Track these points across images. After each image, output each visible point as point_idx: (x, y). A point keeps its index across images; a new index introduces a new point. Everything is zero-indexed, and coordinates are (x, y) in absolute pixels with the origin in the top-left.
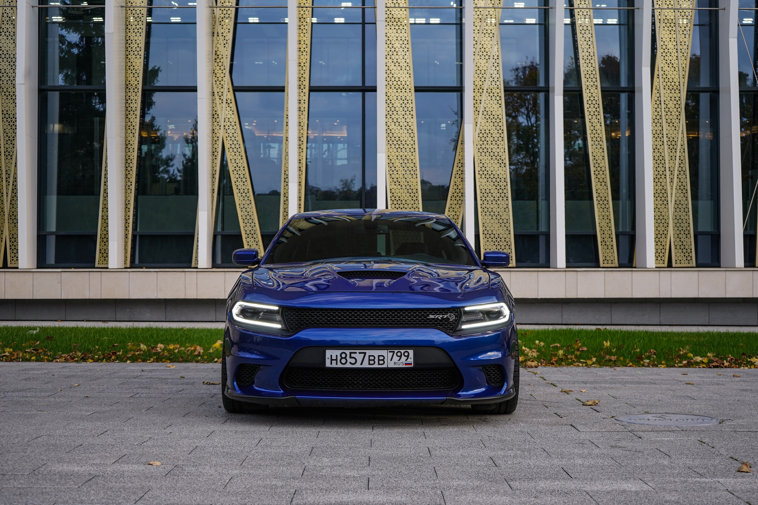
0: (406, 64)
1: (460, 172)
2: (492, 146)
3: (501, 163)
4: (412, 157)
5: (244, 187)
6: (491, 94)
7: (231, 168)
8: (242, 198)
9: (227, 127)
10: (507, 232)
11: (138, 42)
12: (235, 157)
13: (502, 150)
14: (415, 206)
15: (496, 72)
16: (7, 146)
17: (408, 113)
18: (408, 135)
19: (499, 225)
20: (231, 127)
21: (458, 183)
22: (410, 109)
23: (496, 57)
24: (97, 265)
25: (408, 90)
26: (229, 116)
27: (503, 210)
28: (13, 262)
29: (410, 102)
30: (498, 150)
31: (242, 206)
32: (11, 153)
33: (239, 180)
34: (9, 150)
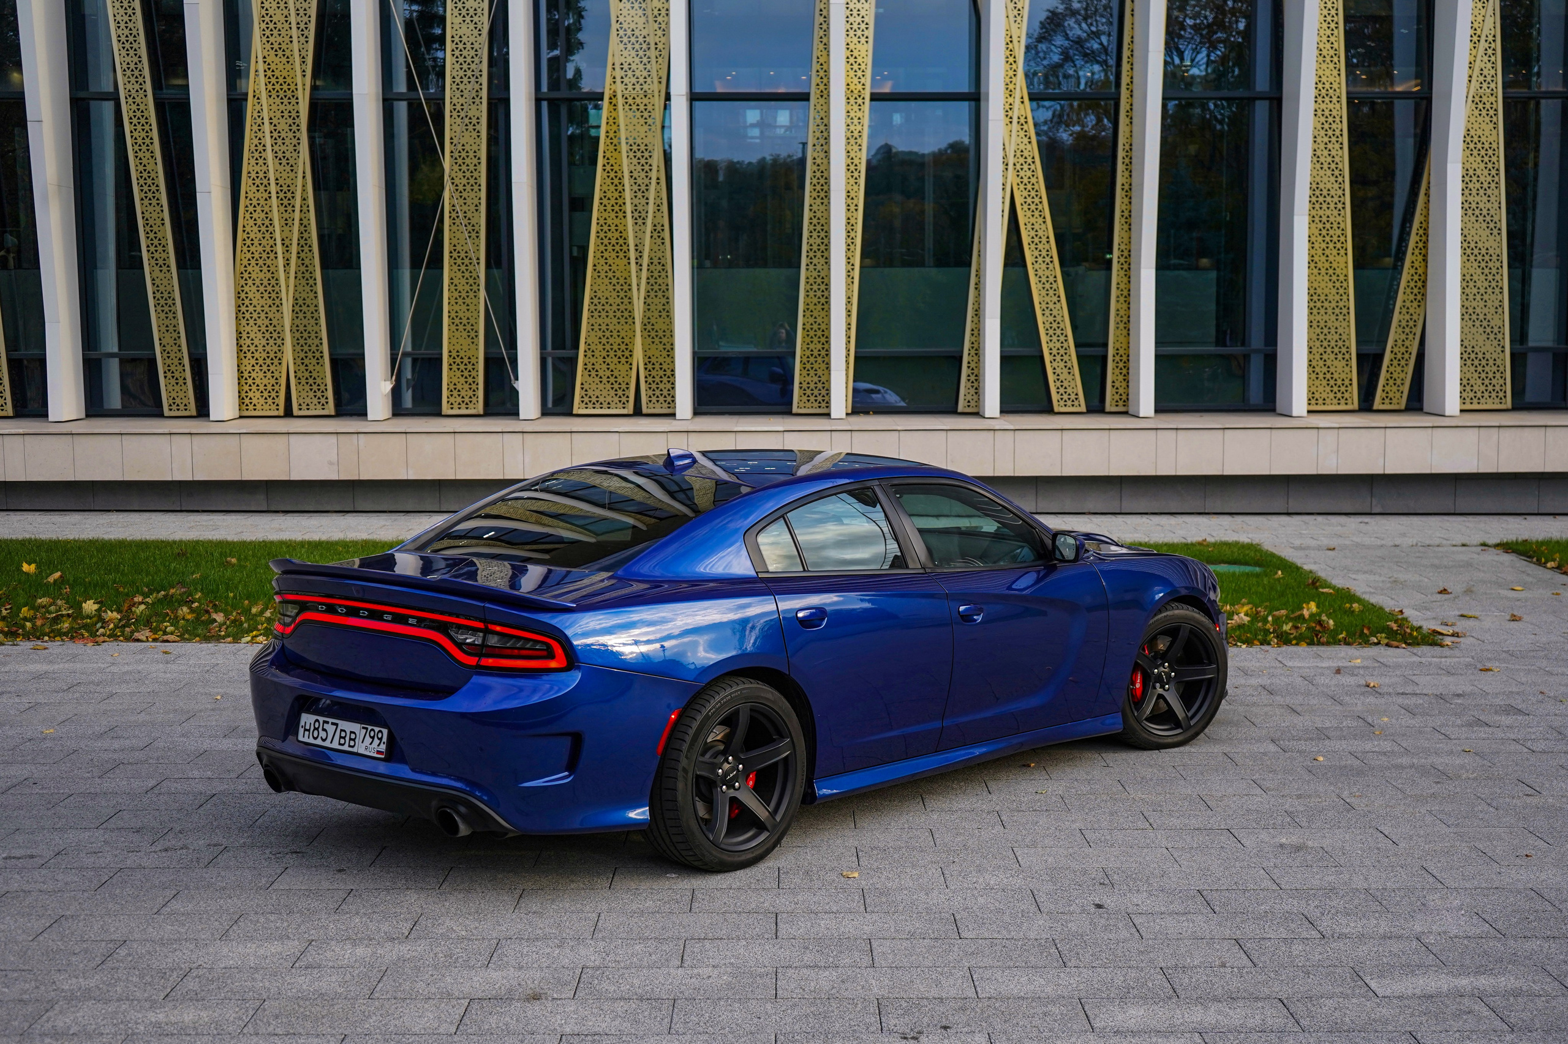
0: (1332, 52)
1: (1421, 245)
2: (1477, 199)
3: (1492, 228)
4: (1340, 219)
5: (1047, 273)
6: (1480, 106)
7: (1026, 240)
8: (1044, 292)
9: (1018, 167)
10: (1499, 349)
11: (862, 13)
12: (1033, 220)
13: (1496, 205)
14: (1341, 304)
15: (1489, 65)
16: (636, 201)
17: (1334, 139)
18: (1333, 179)
19: (1485, 336)
20: (1026, 167)
21: (1417, 264)
22: (1338, 133)
23: (1490, 38)
24: (795, 410)
25: (1335, 99)
26: (1022, 147)
27: (1493, 310)
28: (651, 405)
29: (1338, 119)
30: (1489, 205)
31: (1044, 306)
32: (643, 215)
33: (1040, 260)
34: (640, 208)
